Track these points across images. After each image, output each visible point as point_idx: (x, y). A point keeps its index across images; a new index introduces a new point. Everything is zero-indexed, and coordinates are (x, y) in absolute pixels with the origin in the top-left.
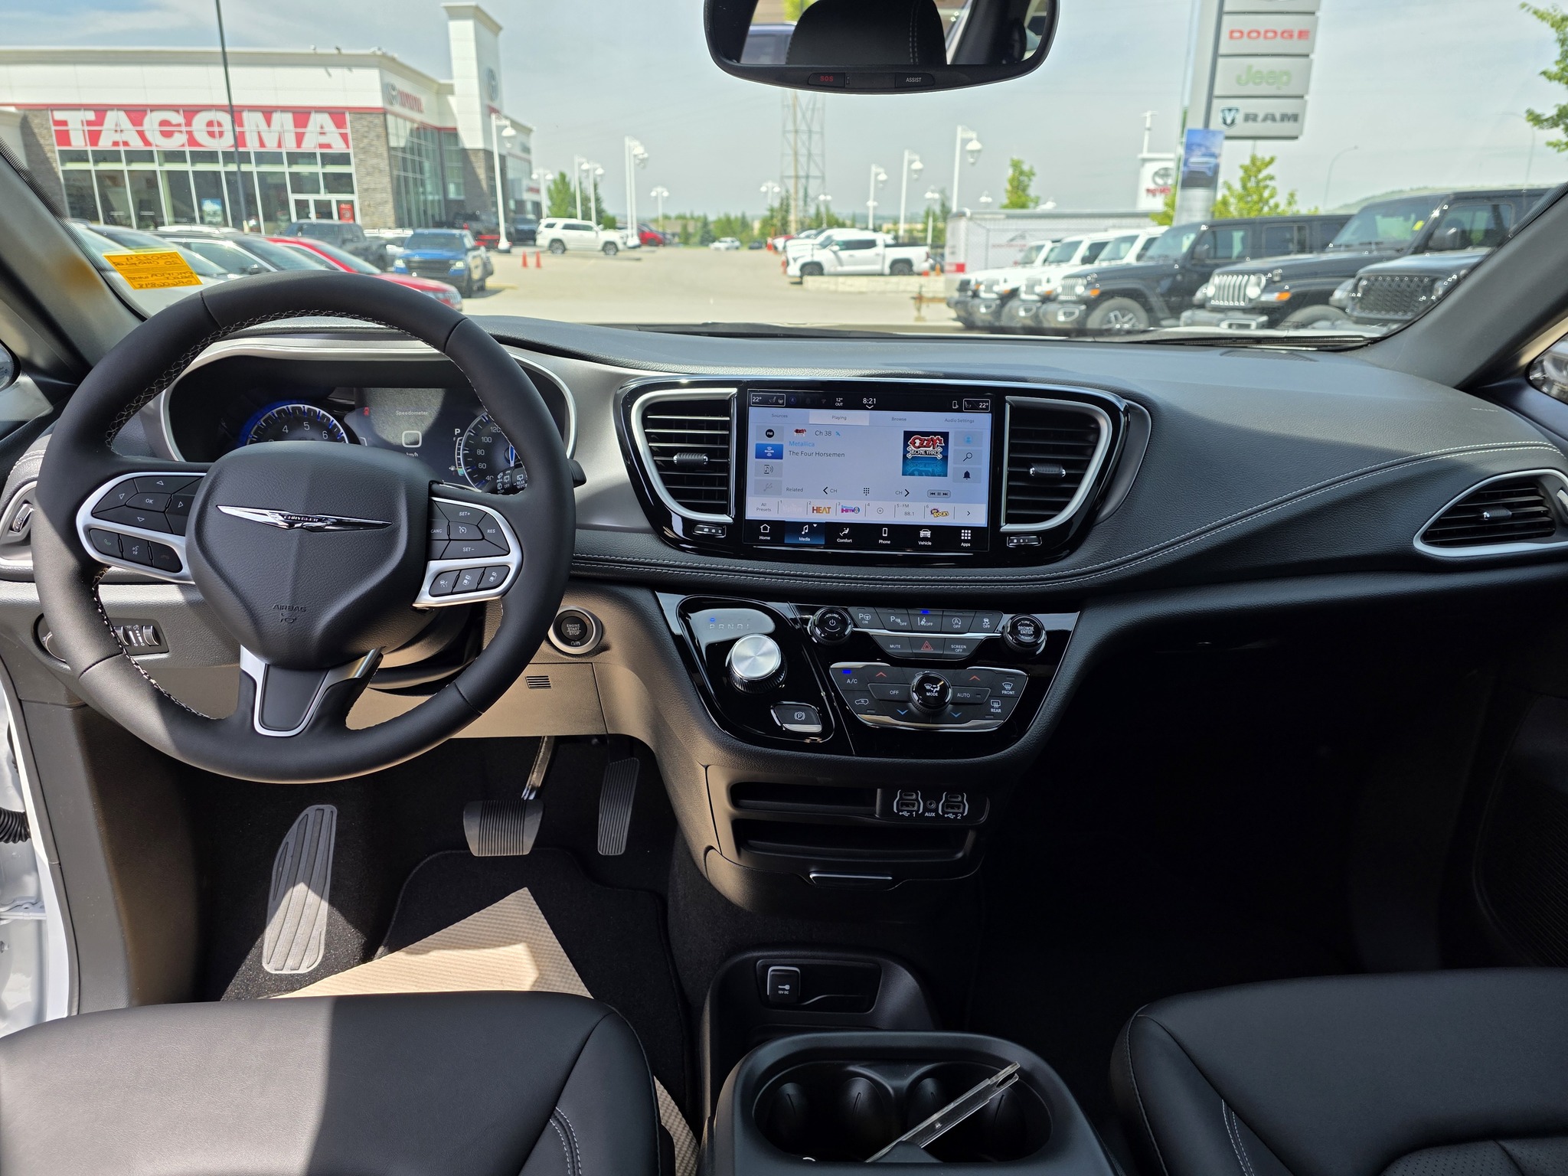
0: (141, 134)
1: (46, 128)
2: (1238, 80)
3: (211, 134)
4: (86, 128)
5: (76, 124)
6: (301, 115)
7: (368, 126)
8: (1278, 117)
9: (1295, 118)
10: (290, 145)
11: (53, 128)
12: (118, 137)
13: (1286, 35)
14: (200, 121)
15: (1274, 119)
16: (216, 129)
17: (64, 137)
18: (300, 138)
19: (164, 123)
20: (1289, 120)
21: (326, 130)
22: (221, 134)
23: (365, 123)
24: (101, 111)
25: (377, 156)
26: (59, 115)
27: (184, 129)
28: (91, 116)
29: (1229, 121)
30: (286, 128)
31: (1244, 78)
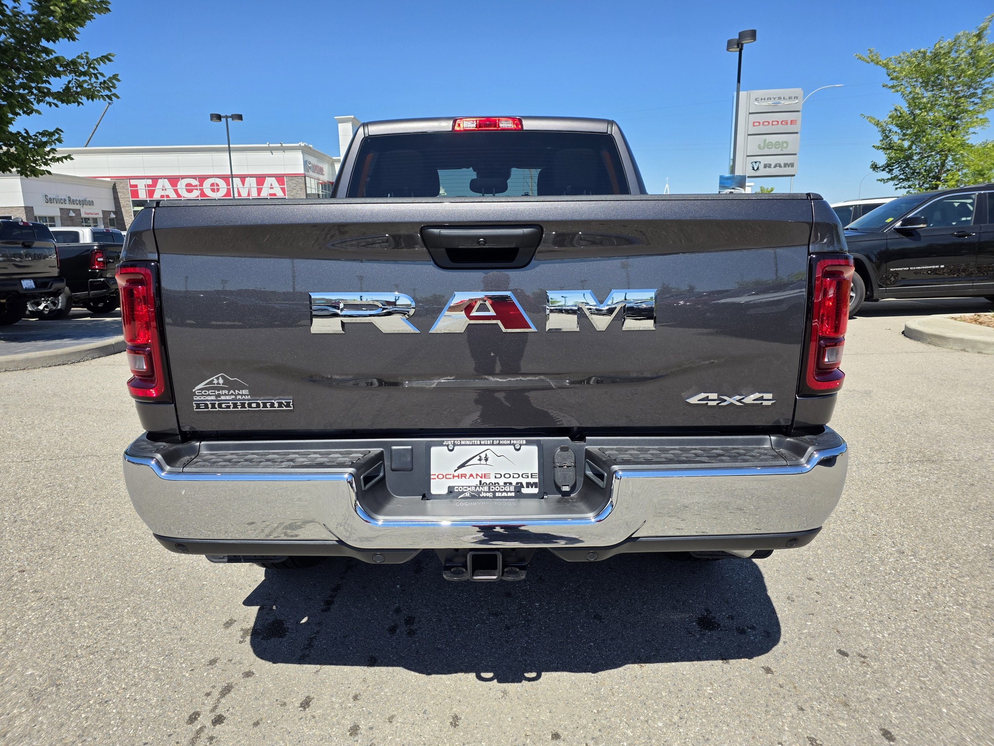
0: (176, 191)
1: (125, 189)
2: (759, 147)
3: (213, 190)
4: (147, 189)
5: (142, 185)
6: (261, 179)
7: (296, 183)
8: (783, 165)
9: (792, 165)
10: (254, 194)
11: (130, 189)
12: (163, 193)
13: (783, 123)
14: (207, 183)
15: (780, 166)
16: (215, 187)
17: (135, 193)
18: (259, 191)
19: (188, 185)
20: (789, 167)
21: (273, 186)
22: (218, 190)
23: (294, 182)
24: (155, 179)
26: (133, 182)
27: (198, 188)
29: (756, 168)
31: (762, 146)
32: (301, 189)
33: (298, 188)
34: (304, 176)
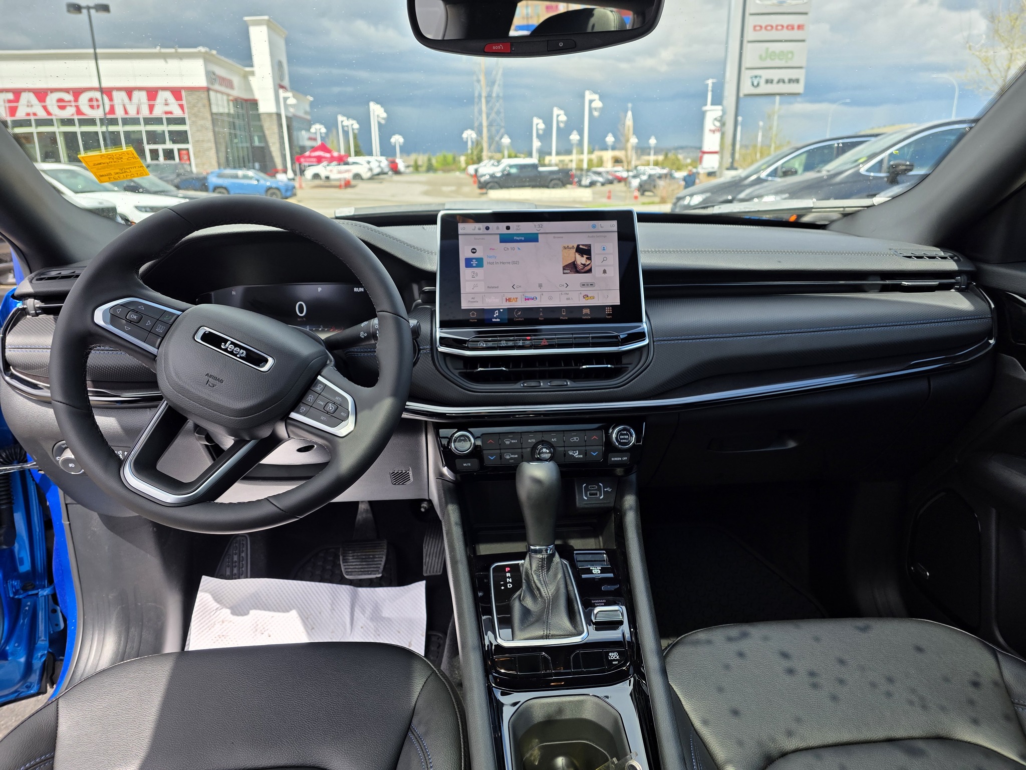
0: (45, 108)
2: (761, 58)
4: (8, 105)
6: (152, 93)
7: (197, 100)
8: (786, 80)
9: (797, 81)
10: (145, 112)
12: (29, 110)
13: (790, 28)
14: (84, 99)
15: (784, 82)
16: (95, 103)
18: (151, 108)
19: (60, 100)
20: (793, 82)
21: (169, 101)
22: (98, 107)
23: (195, 97)
24: (17, 93)
25: (203, 118)
27: (73, 104)
28: (10, 96)
29: (755, 84)
30: (142, 101)
31: (764, 56)
32: (204, 106)
33: (200, 105)
34: (208, 90)
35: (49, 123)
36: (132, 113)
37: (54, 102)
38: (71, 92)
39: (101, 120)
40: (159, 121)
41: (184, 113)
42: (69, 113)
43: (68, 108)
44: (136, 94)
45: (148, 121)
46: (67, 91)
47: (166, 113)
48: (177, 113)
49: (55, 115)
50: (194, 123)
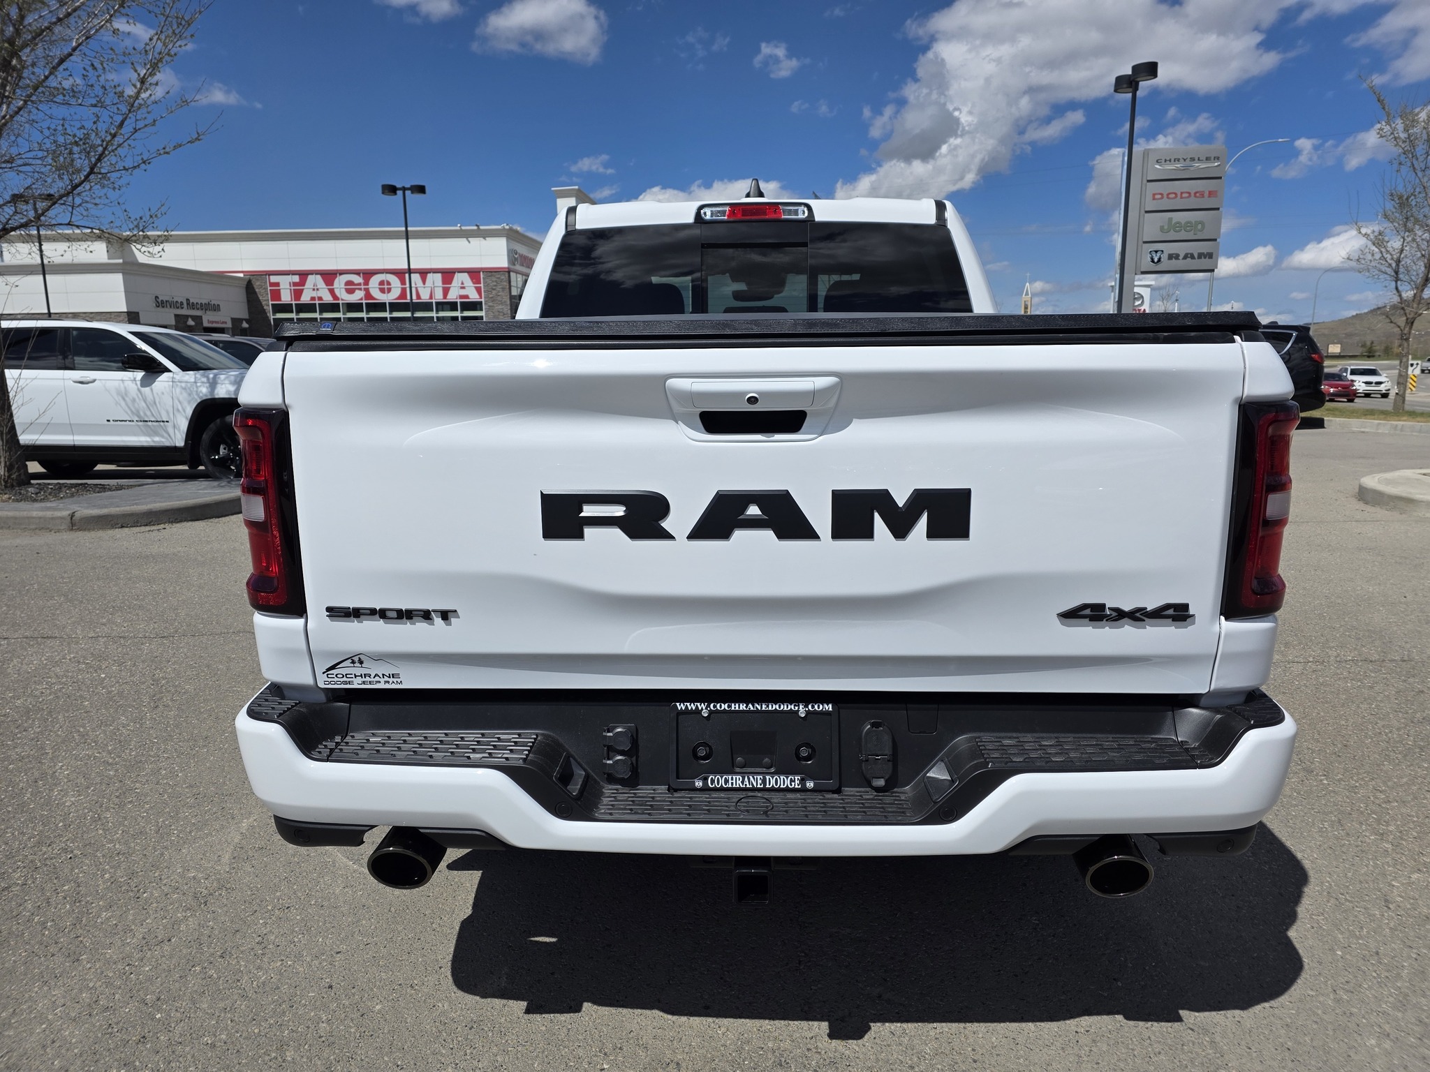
0: (332, 292)
1: (264, 288)
3: (382, 291)
4: (292, 288)
5: (285, 283)
6: (448, 275)
7: (496, 281)
9: (1210, 256)
10: (439, 296)
11: (269, 288)
12: (314, 294)
14: (375, 281)
15: (1192, 257)
16: (386, 287)
17: (276, 294)
18: (446, 292)
19: (349, 283)
20: (1205, 257)
21: (466, 284)
22: (389, 290)
23: (494, 279)
24: (304, 275)
25: (502, 303)
26: (274, 279)
27: (363, 287)
28: (296, 279)
30: (436, 285)
32: (503, 289)
33: (499, 288)
34: (509, 271)
35: (334, 307)
36: (425, 297)
37: (343, 286)
38: (361, 275)
39: (389, 303)
40: (453, 306)
41: (481, 298)
42: (357, 297)
43: (357, 291)
44: (430, 276)
45: (441, 306)
46: (357, 272)
47: (461, 297)
48: (474, 296)
49: (342, 300)
50: (490, 309)
